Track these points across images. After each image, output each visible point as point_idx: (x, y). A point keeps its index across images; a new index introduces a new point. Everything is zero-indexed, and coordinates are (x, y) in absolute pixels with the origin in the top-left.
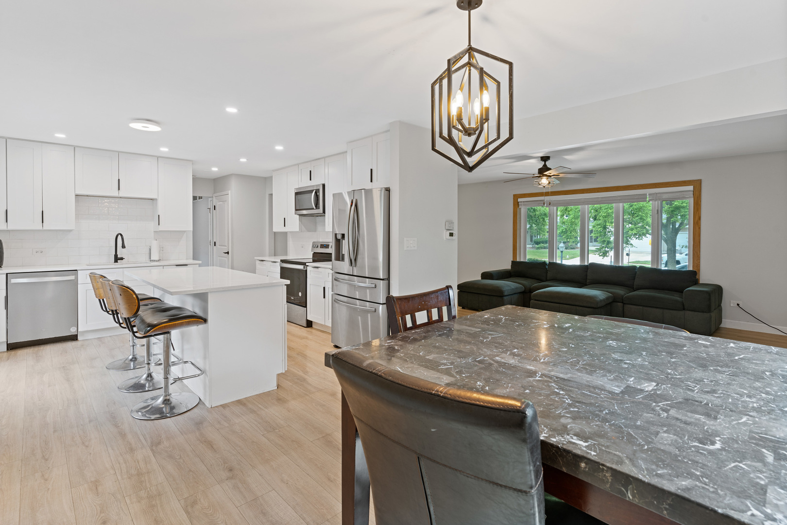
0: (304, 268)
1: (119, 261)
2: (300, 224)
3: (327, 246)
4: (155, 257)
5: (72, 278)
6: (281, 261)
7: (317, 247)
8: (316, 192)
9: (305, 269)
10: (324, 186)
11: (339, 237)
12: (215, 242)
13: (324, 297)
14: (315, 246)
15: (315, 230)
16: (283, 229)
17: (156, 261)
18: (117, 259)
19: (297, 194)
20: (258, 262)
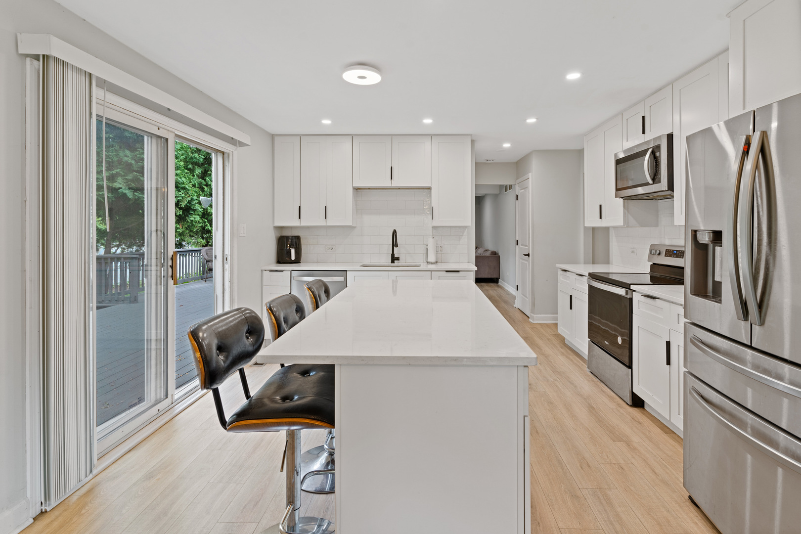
0: (627, 293)
1: (395, 261)
2: (625, 214)
3: (680, 254)
4: (432, 258)
5: (341, 279)
6: (590, 274)
7: (659, 254)
8: (653, 153)
9: (628, 296)
10: (670, 137)
11: (705, 239)
12: (517, 241)
13: (668, 363)
14: (654, 251)
15: (656, 225)
16: (596, 222)
17: (432, 263)
18: (394, 259)
19: (618, 162)
20: (560, 272)
